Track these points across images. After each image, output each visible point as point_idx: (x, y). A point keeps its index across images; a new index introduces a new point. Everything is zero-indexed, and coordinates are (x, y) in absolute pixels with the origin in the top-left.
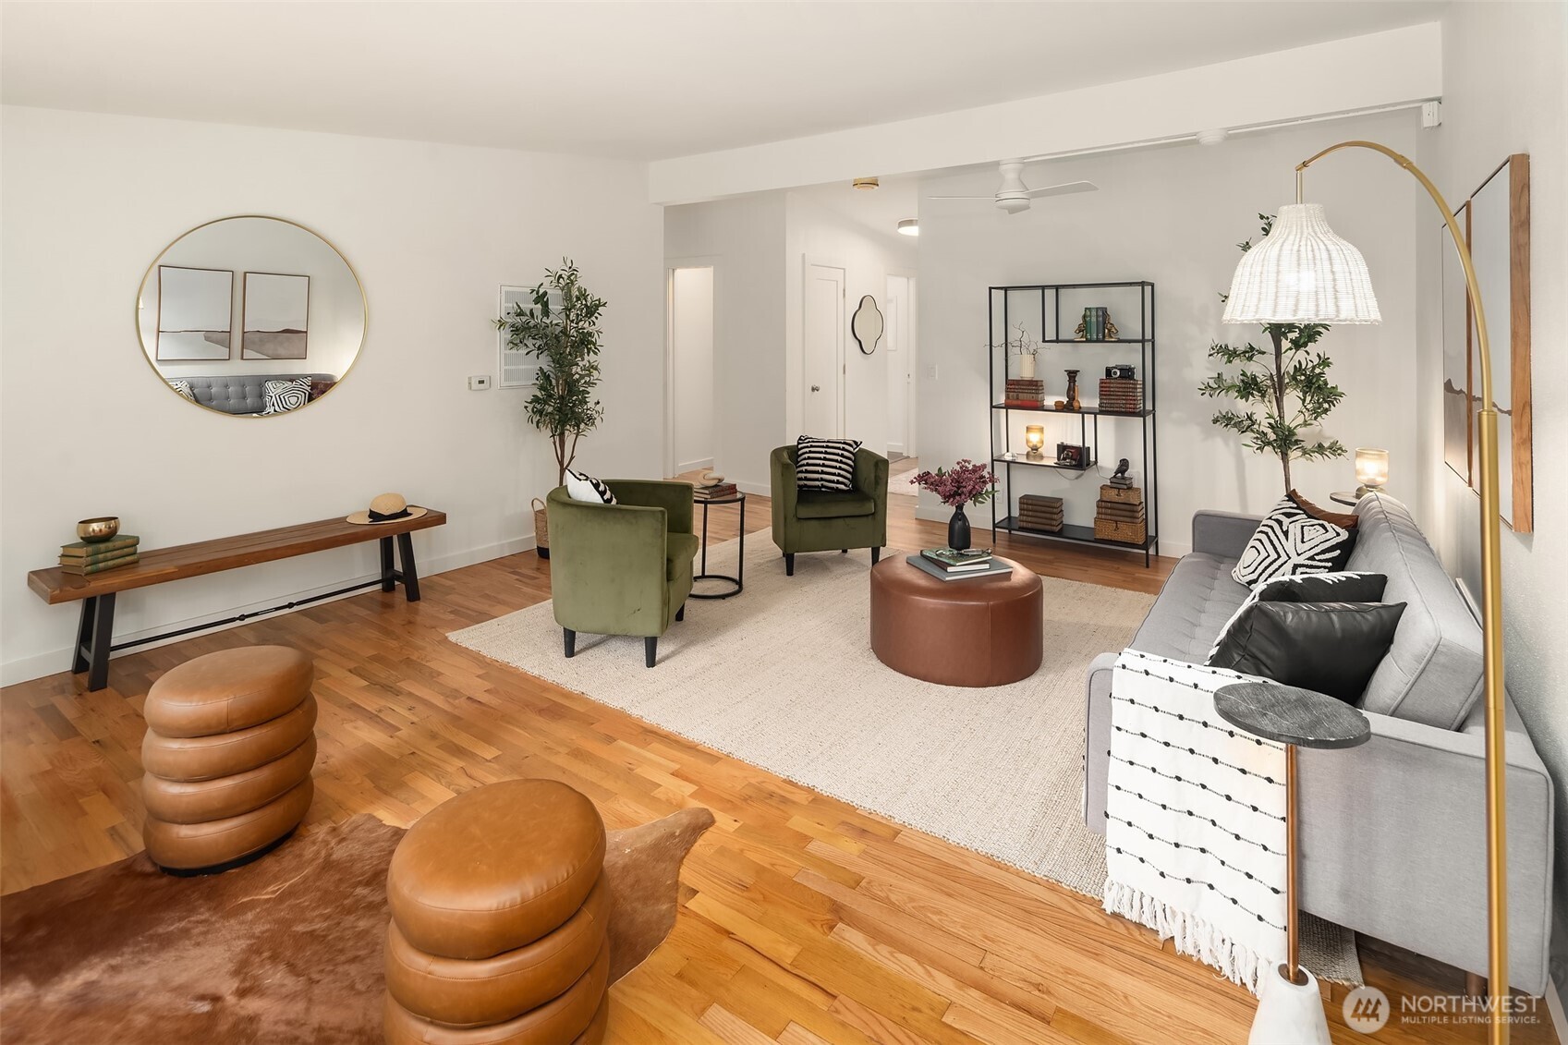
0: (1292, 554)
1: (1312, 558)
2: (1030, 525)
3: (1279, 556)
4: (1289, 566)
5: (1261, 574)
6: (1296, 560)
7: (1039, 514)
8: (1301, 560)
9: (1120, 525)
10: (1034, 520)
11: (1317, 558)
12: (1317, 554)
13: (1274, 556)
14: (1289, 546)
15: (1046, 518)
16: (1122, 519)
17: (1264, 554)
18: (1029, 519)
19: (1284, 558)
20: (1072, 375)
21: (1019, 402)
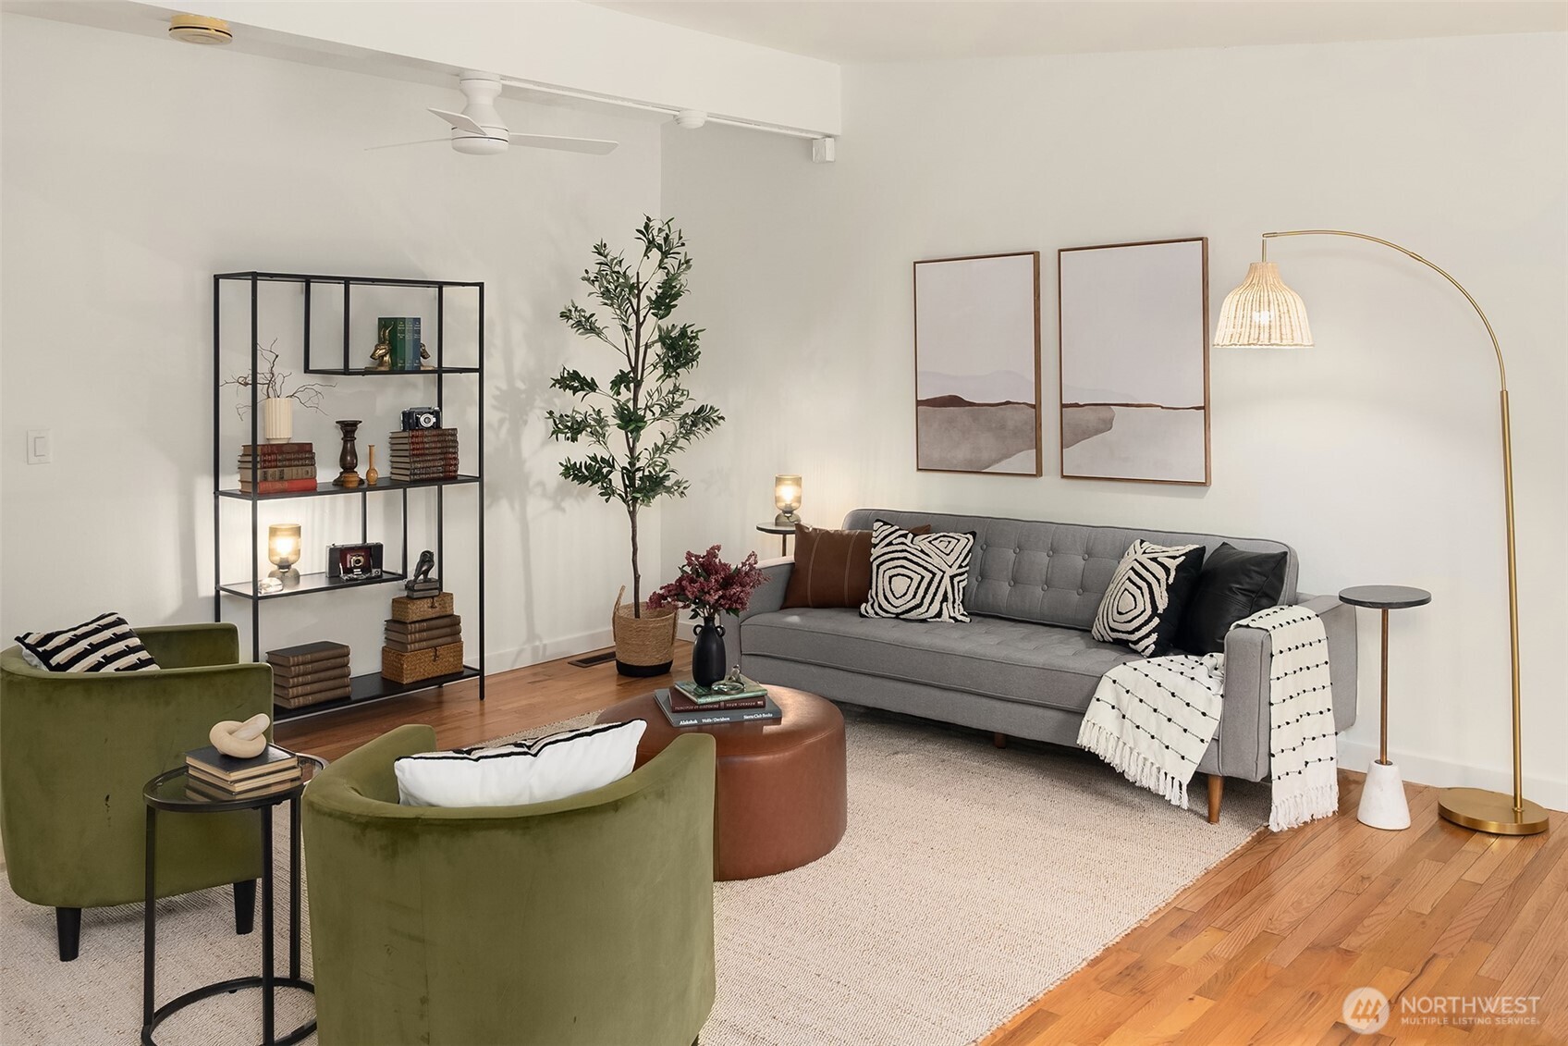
0: (945, 567)
1: (960, 567)
2: (310, 699)
3: (934, 574)
4: (946, 580)
5: (924, 597)
6: (950, 572)
7: (322, 675)
8: (954, 570)
9: (441, 651)
10: (316, 687)
11: (963, 564)
12: (962, 562)
13: (928, 576)
14: (936, 561)
15: (329, 679)
16: (440, 641)
17: (917, 578)
18: (308, 688)
19: (939, 574)
20: (349, 429)
21: (286, 485)
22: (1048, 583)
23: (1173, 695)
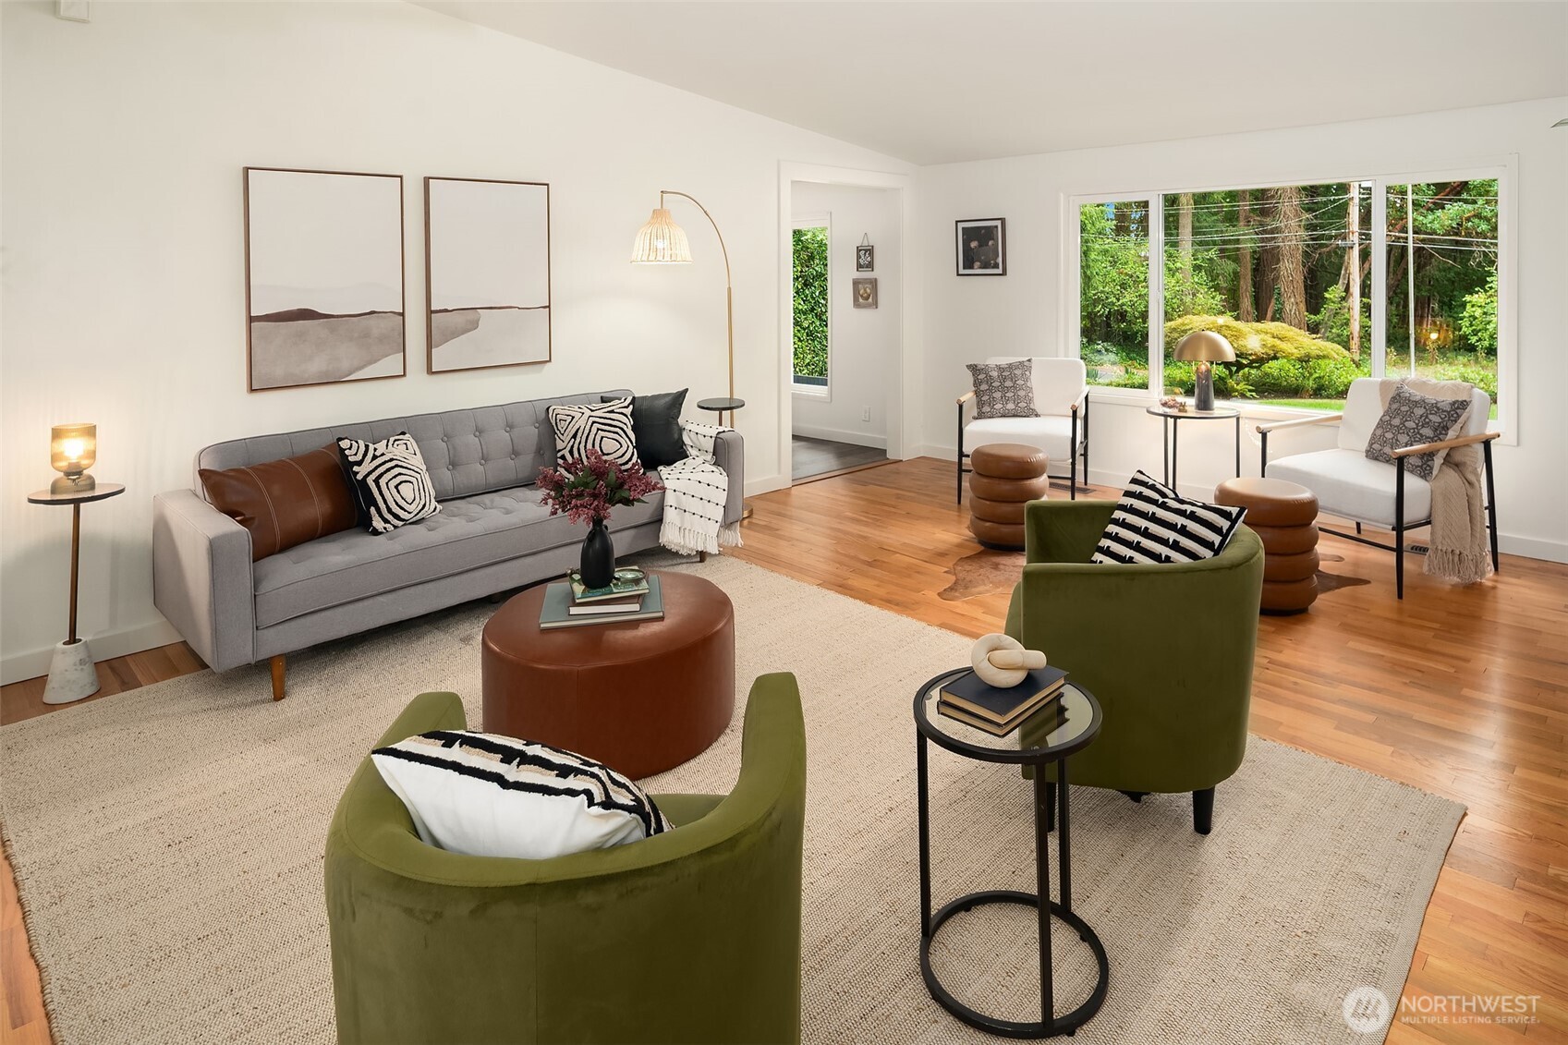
22: (485, 458)
23: (708, 485)
